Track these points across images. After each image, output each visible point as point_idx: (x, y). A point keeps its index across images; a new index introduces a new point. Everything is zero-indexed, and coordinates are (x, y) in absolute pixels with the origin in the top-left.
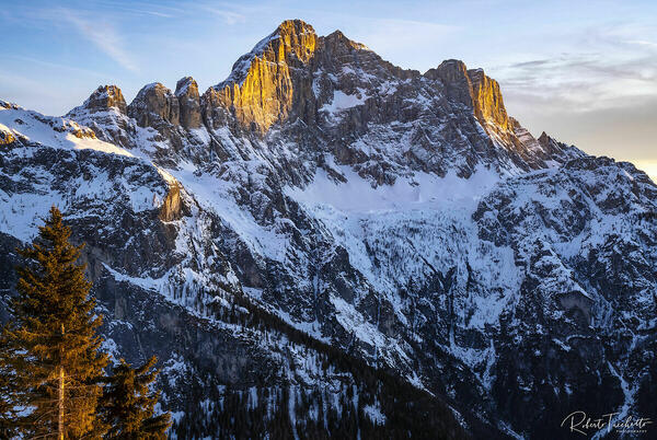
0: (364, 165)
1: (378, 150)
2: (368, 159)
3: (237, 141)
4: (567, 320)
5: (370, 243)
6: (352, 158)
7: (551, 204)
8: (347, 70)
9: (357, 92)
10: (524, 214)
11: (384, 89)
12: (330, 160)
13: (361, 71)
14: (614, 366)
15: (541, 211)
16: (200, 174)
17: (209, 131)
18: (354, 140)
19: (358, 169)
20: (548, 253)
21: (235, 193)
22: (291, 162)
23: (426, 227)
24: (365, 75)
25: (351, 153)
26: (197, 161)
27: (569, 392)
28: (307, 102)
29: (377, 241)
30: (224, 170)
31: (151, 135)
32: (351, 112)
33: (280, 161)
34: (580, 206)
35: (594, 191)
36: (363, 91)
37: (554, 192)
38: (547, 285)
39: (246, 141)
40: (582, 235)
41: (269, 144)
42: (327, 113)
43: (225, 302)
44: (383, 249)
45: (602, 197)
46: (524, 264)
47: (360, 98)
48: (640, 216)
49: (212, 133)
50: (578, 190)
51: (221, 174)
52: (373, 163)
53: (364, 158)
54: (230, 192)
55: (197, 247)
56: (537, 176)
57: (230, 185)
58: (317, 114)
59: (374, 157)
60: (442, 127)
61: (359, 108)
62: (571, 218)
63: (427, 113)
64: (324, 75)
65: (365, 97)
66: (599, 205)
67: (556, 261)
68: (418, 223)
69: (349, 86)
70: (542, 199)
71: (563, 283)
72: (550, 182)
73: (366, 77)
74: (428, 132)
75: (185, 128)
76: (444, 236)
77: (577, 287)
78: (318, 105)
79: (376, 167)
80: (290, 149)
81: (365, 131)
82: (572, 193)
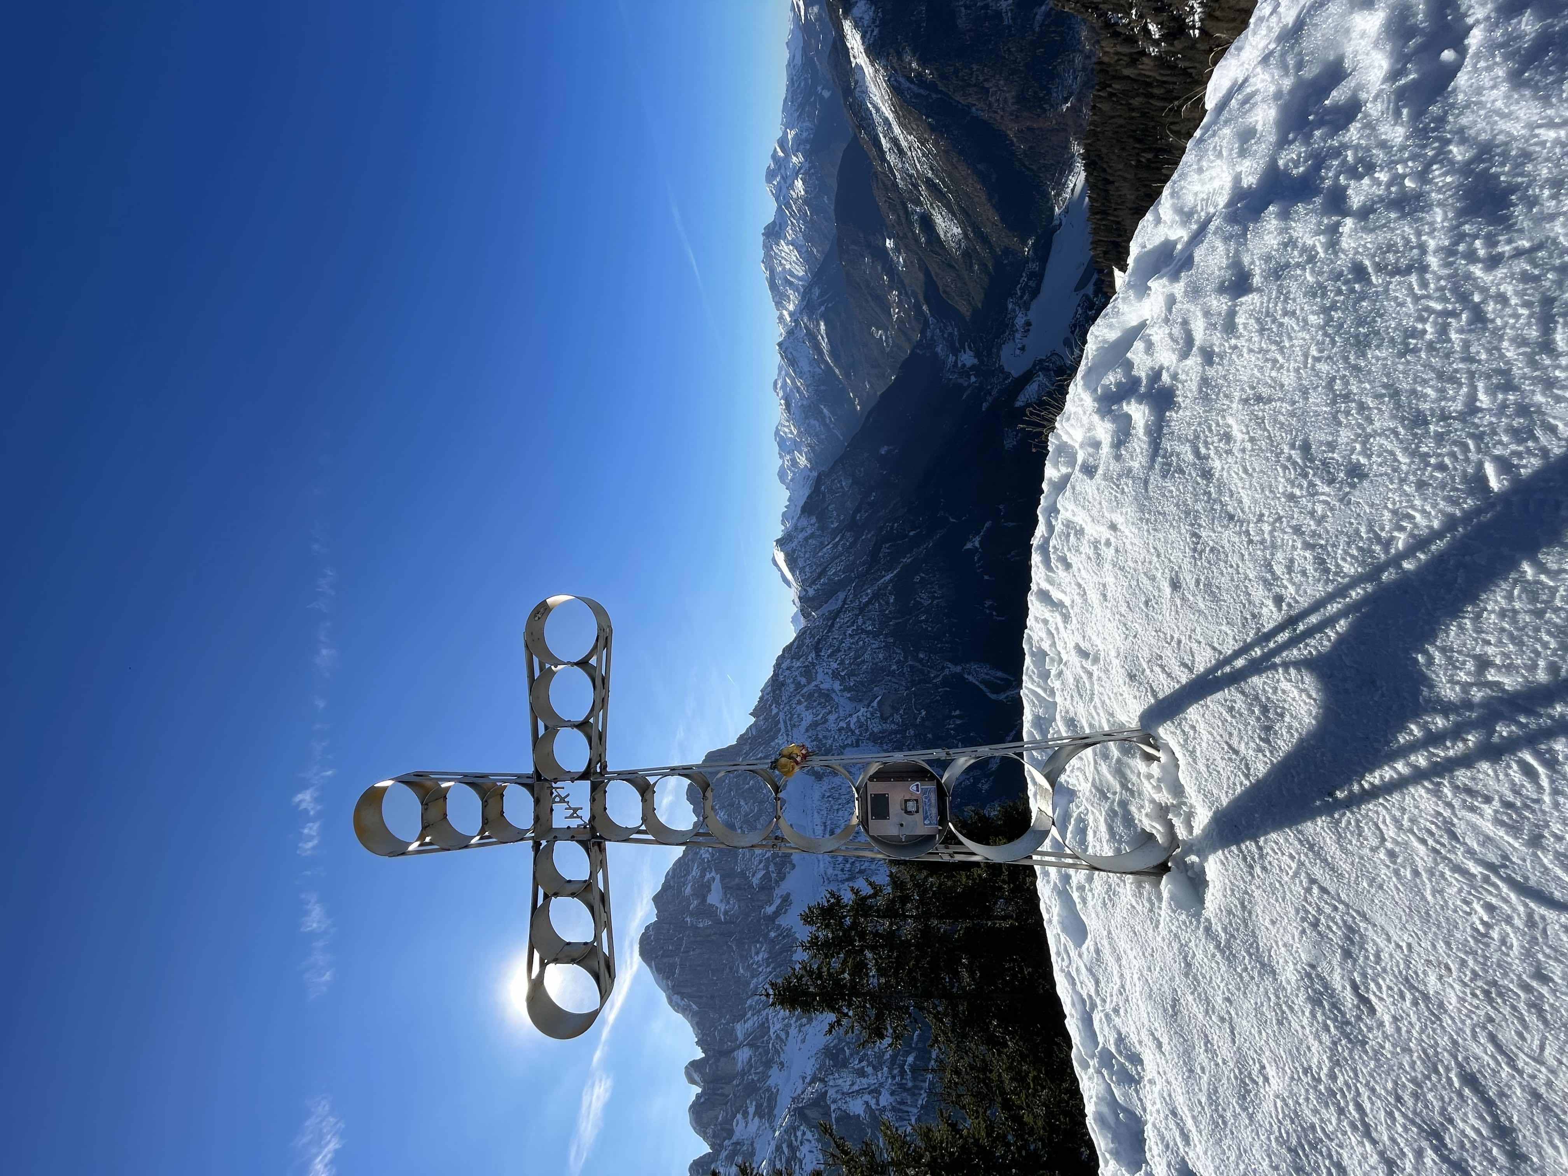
0: (774, 875)
1: (761, 862)
2: (768, 873)
3: (749, 1014)
4: (901, 712)
5: (844, 877)
6: (767, 887)
7: (808, 718)
8: (688, 890)
9: (708, 881)
10: (817, 739)
11: (707, 855)
12: (770, 910)
13: (690, 877)
14: (934, 678)
15: (814, 725)
16: (782, 1064)
17: (738, 1047)
18: (751, 886)
19: (777, 882)
20: (848, 724)
21: (801, 1026)
22: (770, 952)
23: (829, 822)
24: (694, 873)
25: (762, 888)
26: (768, 1064)
27: (958, 712)
28: (715, 934)
29: (842, 870)
30: (778, 1036)
31: (742, 1124)
32: (726, 888)
33: (768, 965)
34: (811, 695)
35: (799, 686)
36: (708, 876)
37: (799, 715)
38: (876, 727)
39: (749, 1002)
40: (834, 696)
41: (753, 977)
42: (726, 913)
43: (910, 1059)
44: (848, 865)
45: (803, 681)
46: (857, 741)
47: (714, 879)
48: (818, 656)
49: (742, 1043)
50: (798, 697)
51: (782, 1040)
52: (772, 868)
53: (767, 876)
54: (800, 1031)
55: (856, 1088)
56: (786, 727)
57: (793, 1031)
58: (726, 923)
59: (766, 867)
60: (742, 803)
61: (722, 880)
62: (819, 704)
63: (729, 815)
64: (691, 914)
65: (713, 874)
66: (809, 683)
67: (854, 720)
68: (825, 830)
69: (703, 890)
70: (805, 724)
71: (872, 714)
72: (791, 719)
73: (695, 872)
74: (747, 814)
75: (734, 1078)
76: (836, 807)
77: (875, 704)
78: (718, 922)
79: (775, 864)
80: (757, 953)
81: (743, 874)
82: (799, 702)
